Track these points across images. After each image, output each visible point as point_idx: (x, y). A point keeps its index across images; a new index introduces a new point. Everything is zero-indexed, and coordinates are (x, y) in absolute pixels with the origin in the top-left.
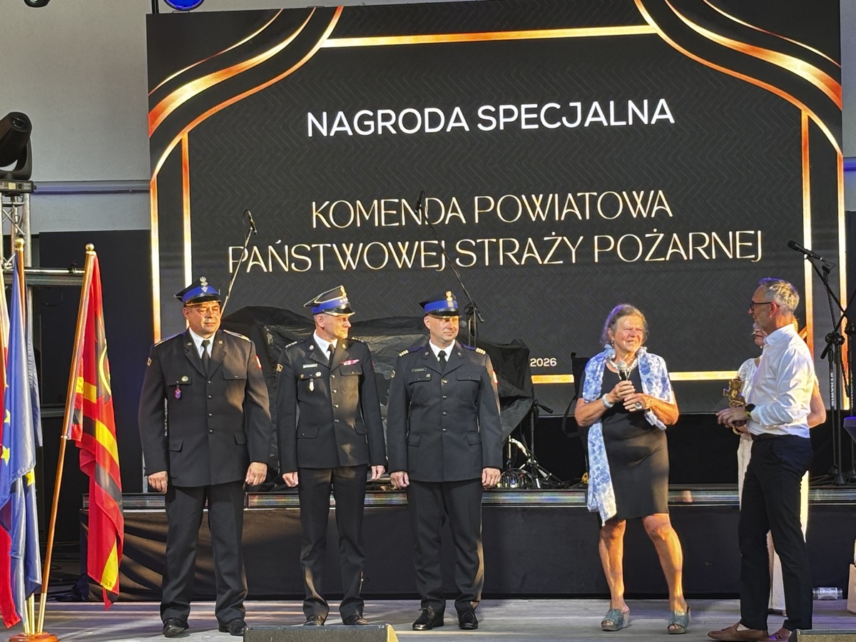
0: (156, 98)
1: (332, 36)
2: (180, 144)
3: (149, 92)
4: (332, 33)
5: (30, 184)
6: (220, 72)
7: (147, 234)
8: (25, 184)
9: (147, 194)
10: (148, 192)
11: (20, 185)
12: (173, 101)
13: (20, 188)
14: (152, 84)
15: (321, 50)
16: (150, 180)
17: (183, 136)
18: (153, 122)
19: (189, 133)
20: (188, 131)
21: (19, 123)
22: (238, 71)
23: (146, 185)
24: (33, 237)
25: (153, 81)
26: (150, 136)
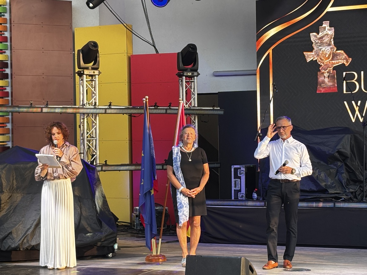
0: (260, 35)
1: (332, 6)
2: (269, 54)
3: (257, 33)
4: (332, 5)
5: (197, 73)
6: (285, 23)
7: (256, 92)
8: (195, 73)
9: (255, 76)
10: (256, 74)
11: (193, 73)
12: (266, 36)
13: (193, 74)
14: (258, 29)
15: (327, 12)
16: (257, 70)
17: (270, 51)
18: (258, 46)
19: (272, 50)
20: (272, 49)
21: (192, 48)
22: (293, 22)
23: (255, 72)
24: (198, 94)
25: (258, 28)
26: (257, 51)
